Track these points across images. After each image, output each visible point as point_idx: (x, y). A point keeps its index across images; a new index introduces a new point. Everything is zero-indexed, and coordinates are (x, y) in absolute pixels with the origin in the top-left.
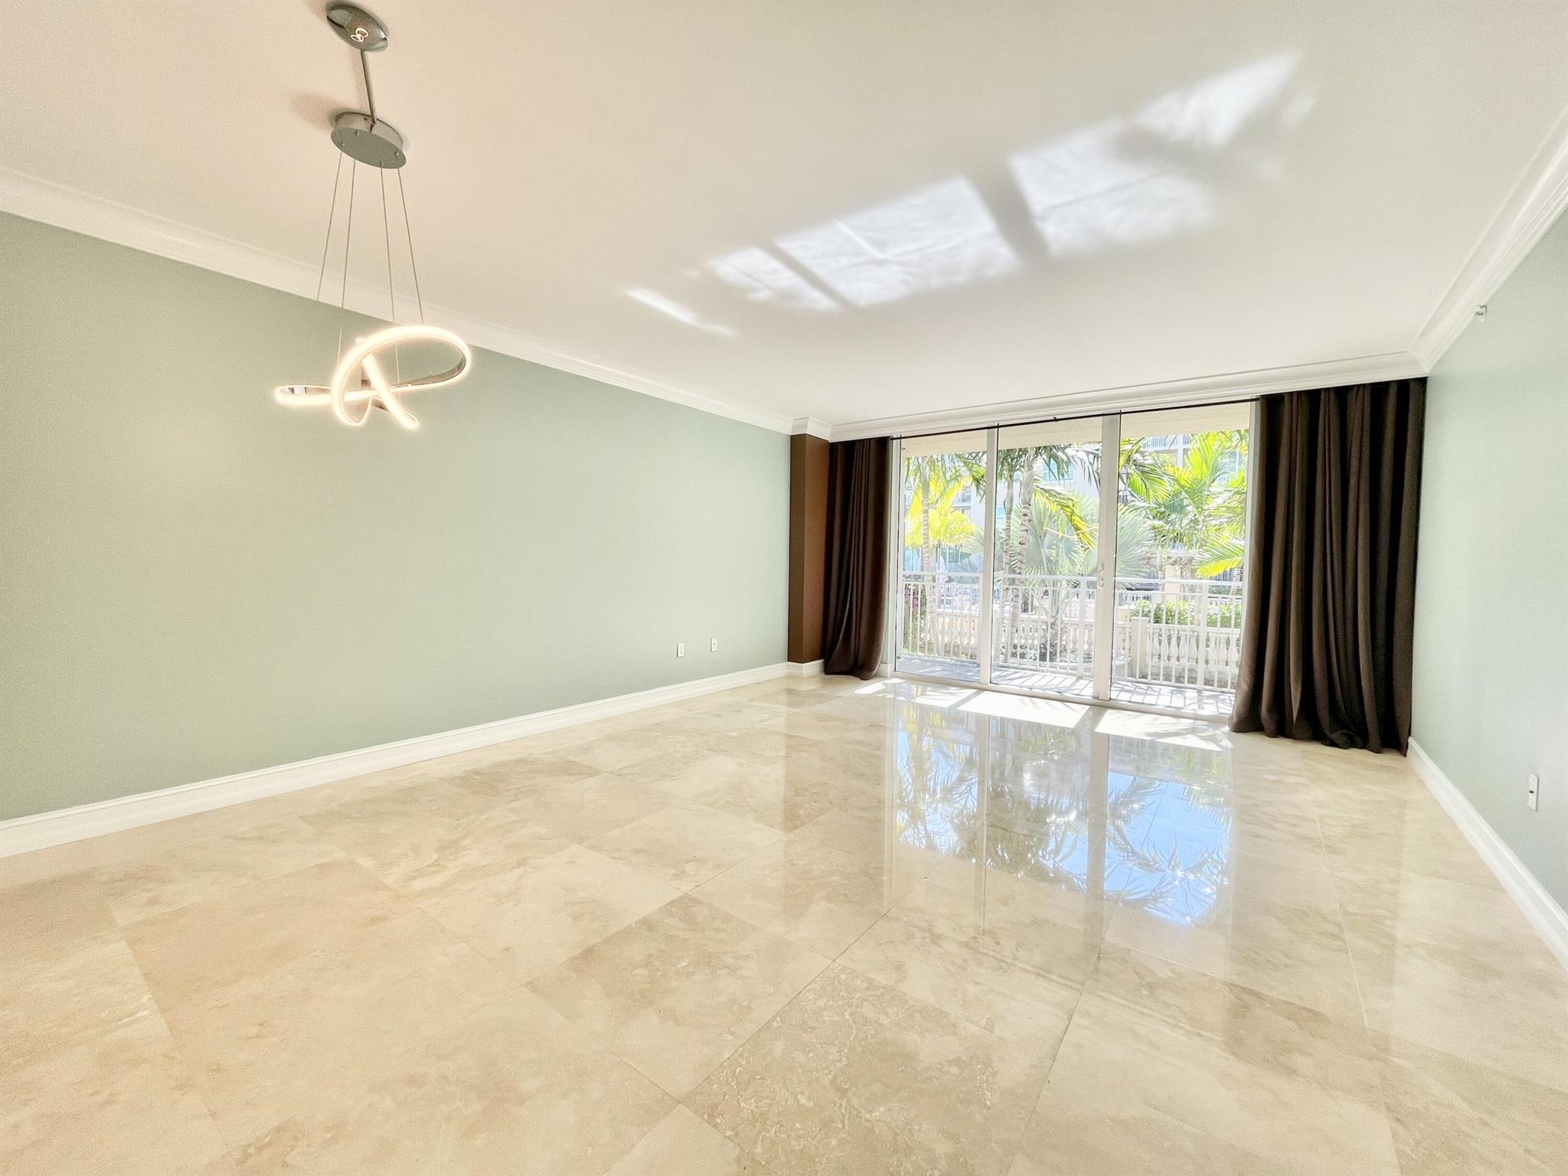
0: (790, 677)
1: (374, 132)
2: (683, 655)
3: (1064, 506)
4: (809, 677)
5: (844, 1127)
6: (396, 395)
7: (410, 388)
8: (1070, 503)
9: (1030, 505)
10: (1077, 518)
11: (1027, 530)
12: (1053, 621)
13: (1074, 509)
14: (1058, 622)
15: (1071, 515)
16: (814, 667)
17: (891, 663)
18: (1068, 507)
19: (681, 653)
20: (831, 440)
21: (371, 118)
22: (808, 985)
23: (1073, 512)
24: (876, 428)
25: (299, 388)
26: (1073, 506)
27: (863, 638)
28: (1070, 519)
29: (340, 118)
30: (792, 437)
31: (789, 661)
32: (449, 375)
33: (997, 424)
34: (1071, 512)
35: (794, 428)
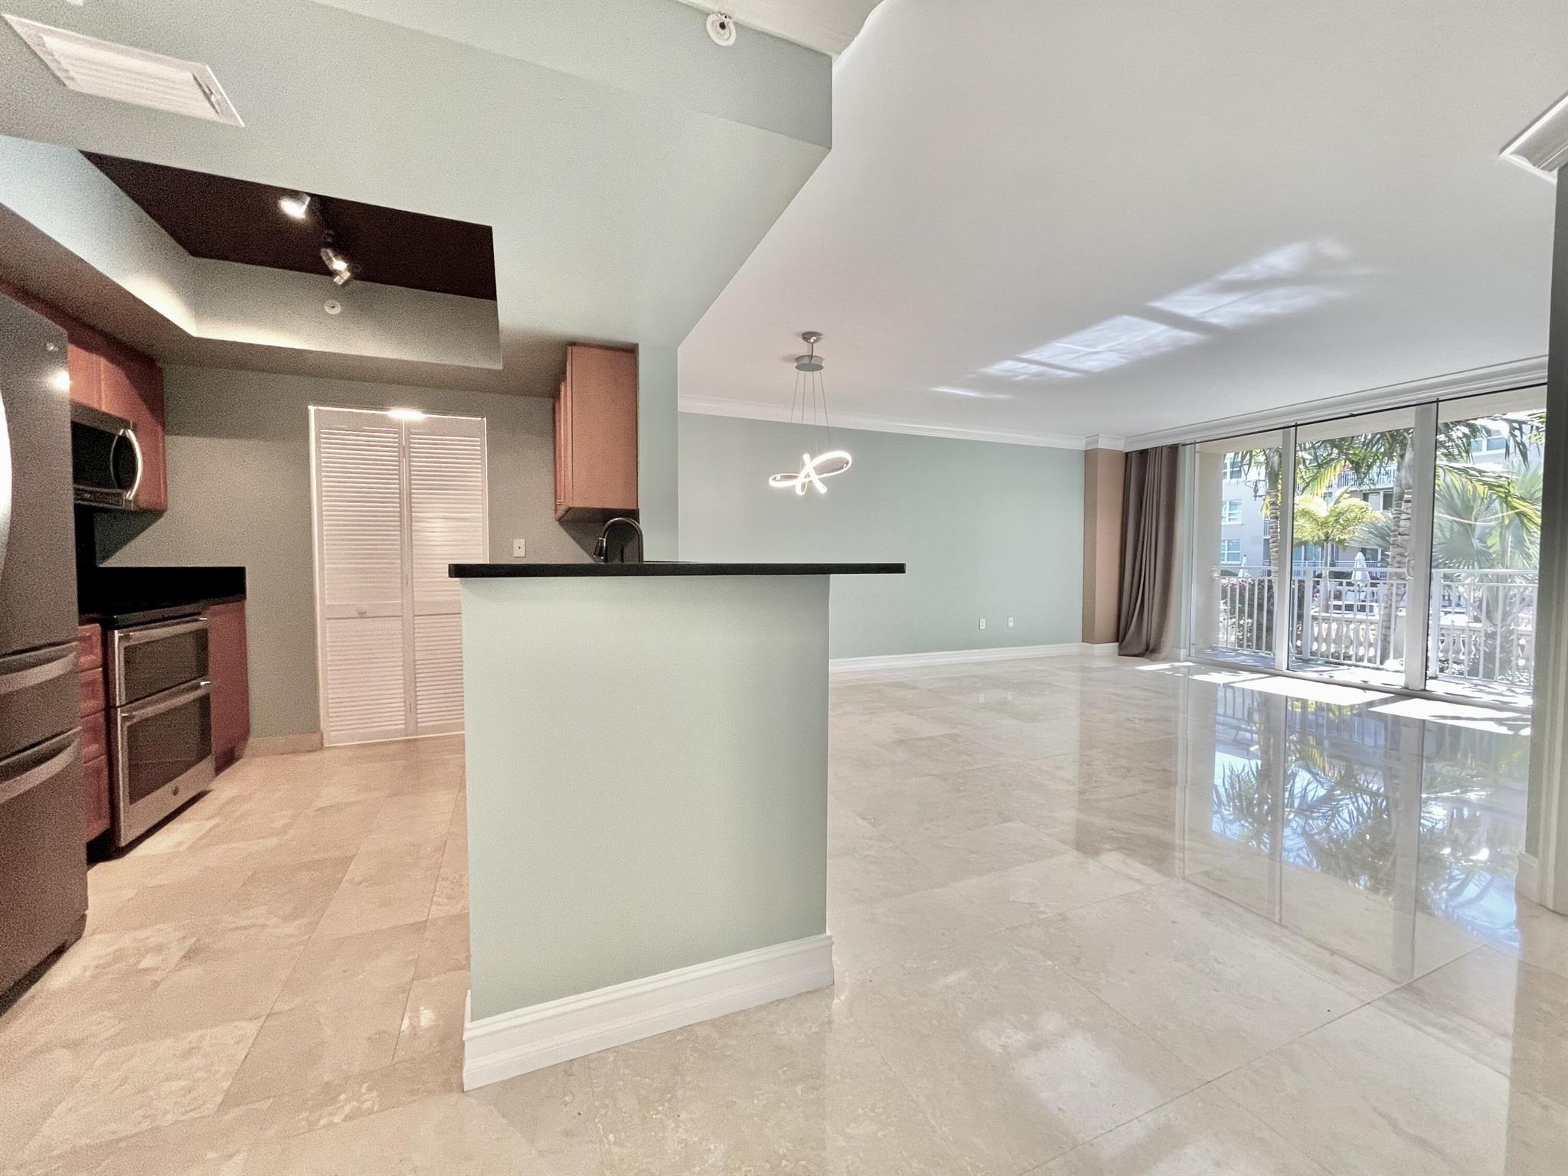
0: (1084, 655)
1: (812, 362)
2: (984, 628)
3: (1494, 486)
4: (1100, 656)
6: (820, 479)
7: (825, 475)
8: (1502, 481)
10: (1518, 500)
11: (1409, 519)
16: (1109, 648)
17: (1185, 648)
19: (982, 626)
20: (1125, 451)
21: (811, 357)
24: (1165, 437)
25: (778, 476)
26: (1509, 484)
27: (1154, 626)
28: (1507, 502)
29: (798, 359)
30: (1086, 451)
31: (1083, 641)
32: (842, 468)
33: (1294, 424)
34: (1505, 493)
35: (1086, 444)
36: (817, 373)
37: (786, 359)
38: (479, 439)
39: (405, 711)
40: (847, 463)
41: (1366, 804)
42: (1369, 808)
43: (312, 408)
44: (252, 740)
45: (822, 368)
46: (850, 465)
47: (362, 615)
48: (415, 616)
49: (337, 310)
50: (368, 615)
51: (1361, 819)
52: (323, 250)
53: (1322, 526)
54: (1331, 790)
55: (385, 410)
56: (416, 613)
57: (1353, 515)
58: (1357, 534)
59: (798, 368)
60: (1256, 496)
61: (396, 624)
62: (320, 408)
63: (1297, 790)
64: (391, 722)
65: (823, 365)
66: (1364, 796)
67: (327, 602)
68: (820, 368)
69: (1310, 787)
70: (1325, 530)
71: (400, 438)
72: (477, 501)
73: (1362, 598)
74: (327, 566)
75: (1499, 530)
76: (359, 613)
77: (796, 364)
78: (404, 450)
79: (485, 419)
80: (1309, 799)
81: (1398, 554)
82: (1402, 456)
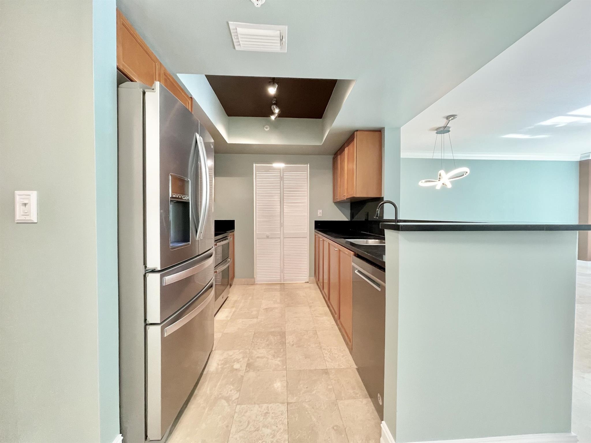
1: (445, 129)
6: (450, 181)
7: (453, 180)
21: (445, 127)
25: (423, 181)
29: (437, 129)
30: (580, 161)
32: (463, 175)
35: (580, 158)
36: (446, 135)
37: (432, 130)
38: (306, 173)
39: (280, 272)
40: (467, 173)
43: (254, 165)
44: (235, 279)
45: (450, 131)
46: (467, 174)
47: (268, 237)
48: (284, 238)
49: (268, 129)
50: (269, 237)
52: (272, 106)
55: (272, 164)
56: (284, 237)
59: (437, 133)
61: (279, 240)
62: (257, 165)
64: (276, 277)
65: (450, 130)
67: (257, 233)
68: (449, 131)
71: (280, 174)
72: (305, 196)
74: (257, 220)
76: (267, 237)
77: (436, 132)
78: (282, 178)
79: (309, 165)
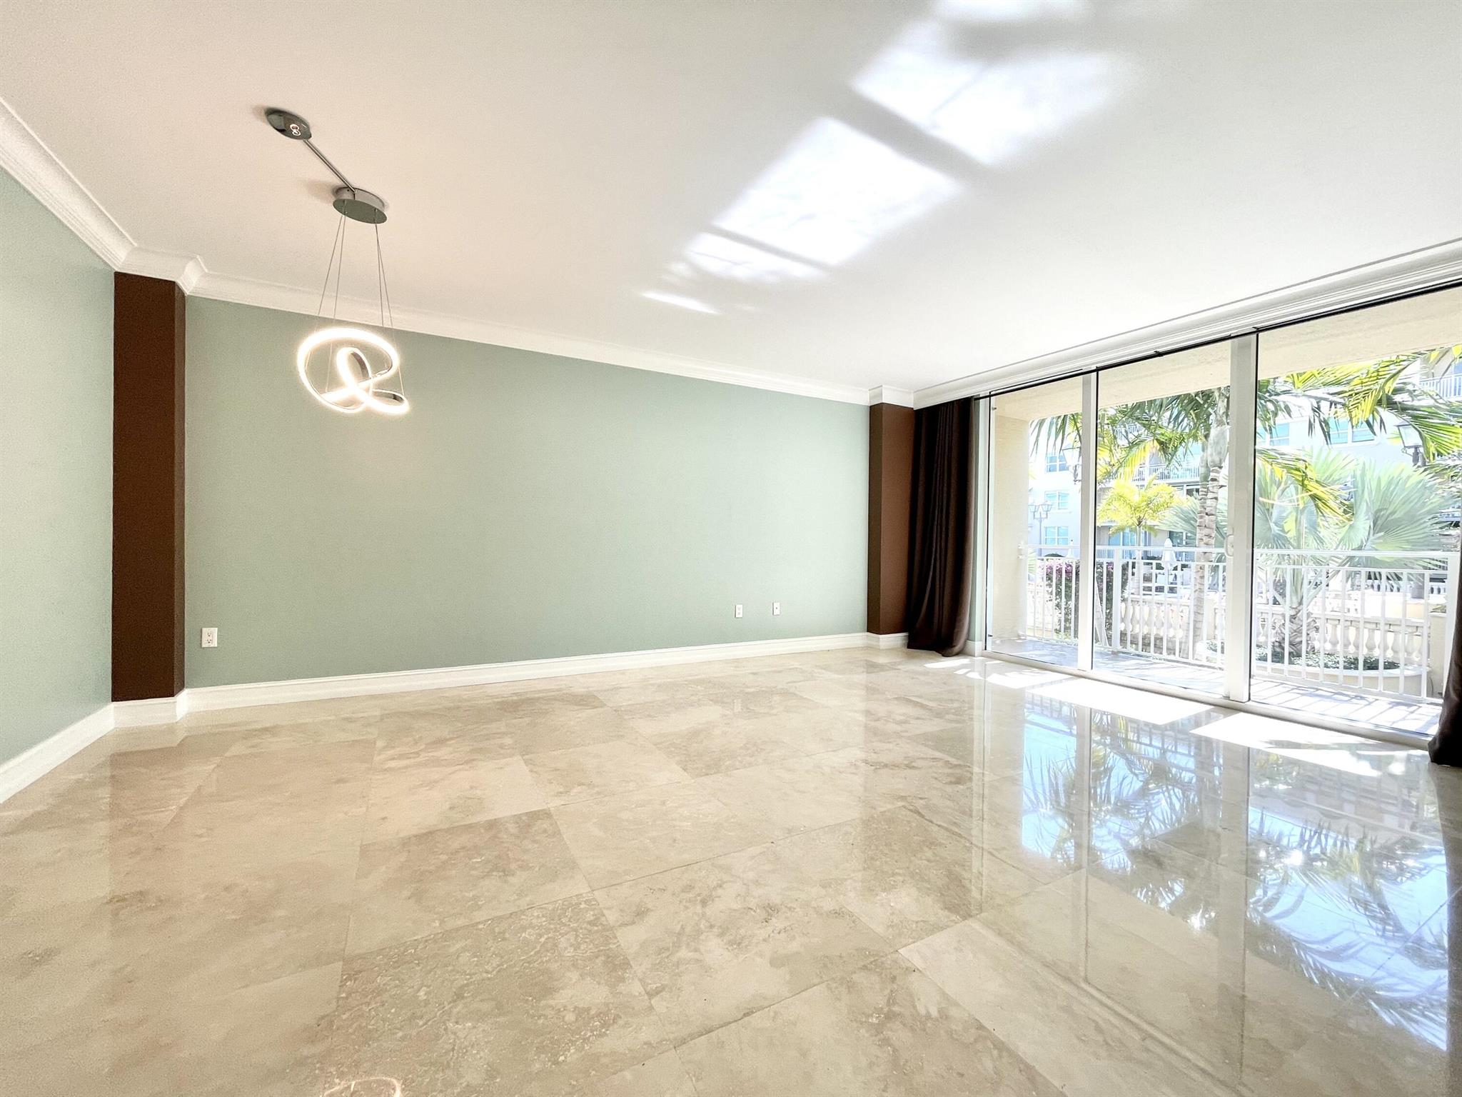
0: (868, 648)
2: (741, 616)
3: (1292, 469)
4: (886, 649)
5: (421, 1027)
8: (1301, 465)
9: (1221, 467)
10: (1313, 484)
12: (1293, 613)
13: (1308, 472)
14: (1303, 614)
15: (1303, 481)
16: (897, 639)
17: (981, 641)
18: (1298, 470)
19: (739, 614)
20: (916, 408)
22: (546, 904)
23: (1306, 475)
24: (957, 388)
26: (1306, 467)
27: (946, 613)
28: (1303, 485)
30: (871, 407)
31: (868, 631)
33: (1094, 367)
34: (1302, 476)
35: (870, 398)
41: (1179, 800)
42: (1182, 805)
51: (1174, 817)
53: (1135, 510)
54: (1146, 783)
57: (1162, 500)
58: (1166, 520)
60: (1075, 481)
63: (1113, 785)
66: (1176, 790)
69: (1127, 781)
70: (1138, 515)
73: (1171, 580)
75: (1295, 514)
80: (1124, 795)
81: (1205, 535)
82: (1206, 436)
